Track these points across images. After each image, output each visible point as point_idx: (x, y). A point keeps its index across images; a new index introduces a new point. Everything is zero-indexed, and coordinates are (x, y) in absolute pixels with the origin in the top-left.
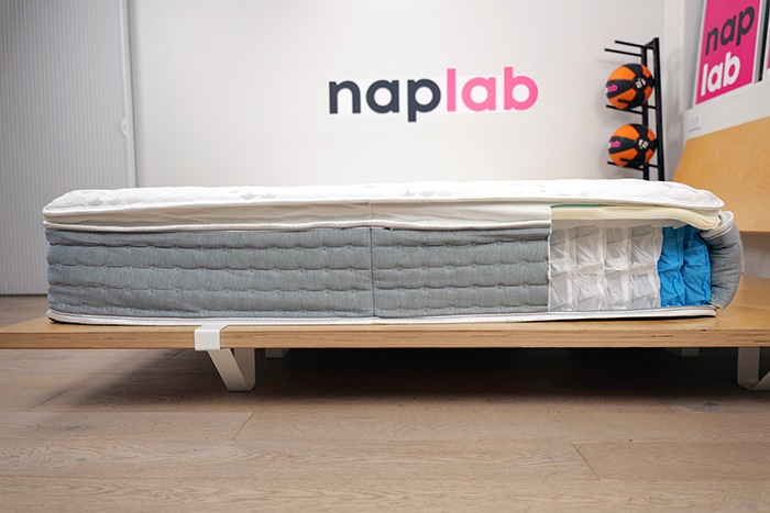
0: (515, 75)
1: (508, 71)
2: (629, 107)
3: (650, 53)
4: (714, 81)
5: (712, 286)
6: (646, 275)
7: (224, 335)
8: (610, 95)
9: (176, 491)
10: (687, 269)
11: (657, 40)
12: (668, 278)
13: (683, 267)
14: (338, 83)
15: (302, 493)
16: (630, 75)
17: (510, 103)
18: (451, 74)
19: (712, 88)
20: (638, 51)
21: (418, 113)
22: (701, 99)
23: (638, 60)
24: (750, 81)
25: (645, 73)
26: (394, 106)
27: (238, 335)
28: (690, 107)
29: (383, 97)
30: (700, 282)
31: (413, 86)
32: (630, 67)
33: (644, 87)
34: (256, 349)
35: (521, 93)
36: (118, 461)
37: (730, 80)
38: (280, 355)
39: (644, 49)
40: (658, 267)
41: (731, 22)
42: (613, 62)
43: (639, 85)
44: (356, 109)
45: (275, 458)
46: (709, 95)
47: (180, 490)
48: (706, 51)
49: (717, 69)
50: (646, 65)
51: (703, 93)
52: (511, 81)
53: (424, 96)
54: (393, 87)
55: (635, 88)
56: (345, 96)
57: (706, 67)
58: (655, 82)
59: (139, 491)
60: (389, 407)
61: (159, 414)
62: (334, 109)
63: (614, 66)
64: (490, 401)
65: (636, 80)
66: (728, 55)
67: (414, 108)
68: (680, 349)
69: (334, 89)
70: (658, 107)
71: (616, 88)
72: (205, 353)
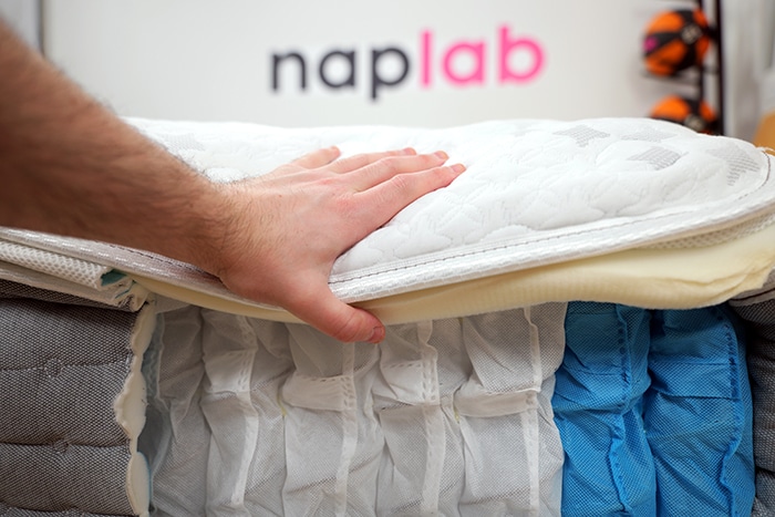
0: (513, 37)
1: (504, 32)
2: (674, 70)
5: (758, 470)
6: (515, 419)
8: (648, 54)
10: (663, 407)
12: (587, 431)
13: (649, 395)
16: (674, 24)
17: (506, 74)
18: (427, 39)
21: (383, 90)
25: (699, 21)
29: (338, 70)
30: (710, 458)
32: (679, 13)
33: (696, 40)
40: (557, 396)
43: (688, 37)
44: (304, 84)
52: (507, 44)
53: (390, 68)
55: (682, 42)
56: (290, 70)
58: (714, 34)
62: (275, 84)
65: (683, 29)
69: (277, 60)
70: (720, 71)
71: (658, 43)
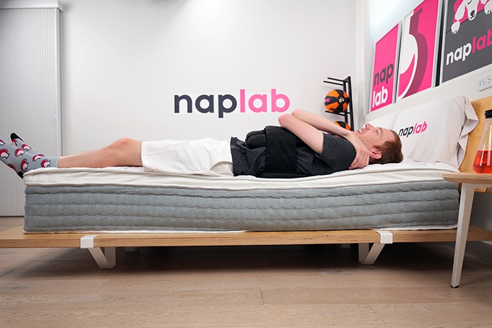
0: (277, 93)
1: (273, 91)
2: (335, 112)
3: (347, 84)
4: (378, 101)
7: (95, 240)
8: (327, 104)
9: (64, 314)
11: (349, 77)
14: (179, 96)
15: (124, 313)
16: (337, 95)
17: (275, 108)
18: (242, 92)
19: (377, 104)
20: (342, 83)
21: (224, 113)
22: (373, 109)
23: (341, 88)
24: (391, 103)
25: (344, 95)
26: (211, 109)
27: (103, 240)
28: (368, 113)
29: (205, 104)
31: (221, 98)
32: (338, 91)
33: (343, 102)
34: (116, 248)
35: (280, 103)
36: (38, 302)
37: (384, 101)
38: (133, 250)
39: (345, 82)
41: (384, 71)
42: (329, 88)
43: (340, 101)
44: (190, 110)
45: (115, 300)
46: (376, 108)
47: (66, 314)
48: (374, 85)
49: (379, 94)
50: (345, 91)
51: (373, 106)
52: (275, 97)
53: (227, 104)
54: (210, 99)
55: (338, 102)
56: (183, 103)
57: (374, 92)
58: (349, 100)
59: (46, 314)
60: (180, 276)
61: (61, 281)
62: (177, 110)
63: (330, 89)
64: (232, 271)
65: (339, 98)
66: (383, 87)
67: (222, 110)
68: (340, 244)
69: (177, 99)
70: (351, 113)
71: (330, 100)
72: (87, 250)
